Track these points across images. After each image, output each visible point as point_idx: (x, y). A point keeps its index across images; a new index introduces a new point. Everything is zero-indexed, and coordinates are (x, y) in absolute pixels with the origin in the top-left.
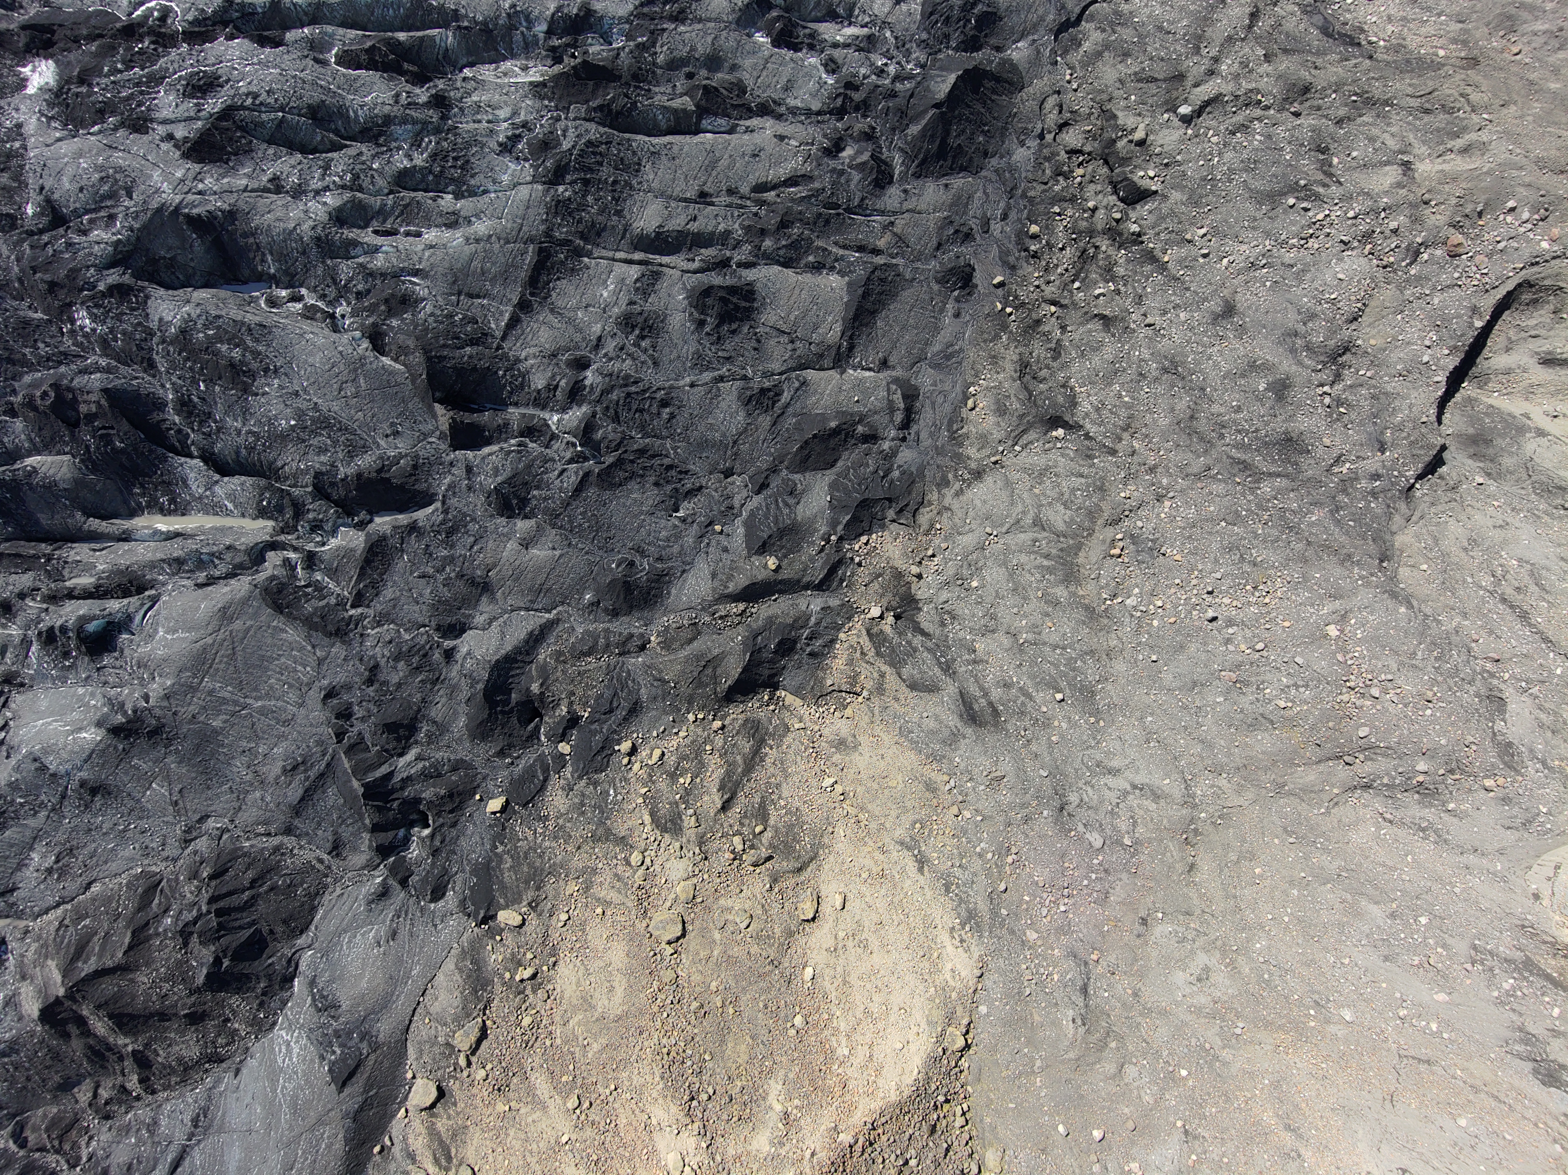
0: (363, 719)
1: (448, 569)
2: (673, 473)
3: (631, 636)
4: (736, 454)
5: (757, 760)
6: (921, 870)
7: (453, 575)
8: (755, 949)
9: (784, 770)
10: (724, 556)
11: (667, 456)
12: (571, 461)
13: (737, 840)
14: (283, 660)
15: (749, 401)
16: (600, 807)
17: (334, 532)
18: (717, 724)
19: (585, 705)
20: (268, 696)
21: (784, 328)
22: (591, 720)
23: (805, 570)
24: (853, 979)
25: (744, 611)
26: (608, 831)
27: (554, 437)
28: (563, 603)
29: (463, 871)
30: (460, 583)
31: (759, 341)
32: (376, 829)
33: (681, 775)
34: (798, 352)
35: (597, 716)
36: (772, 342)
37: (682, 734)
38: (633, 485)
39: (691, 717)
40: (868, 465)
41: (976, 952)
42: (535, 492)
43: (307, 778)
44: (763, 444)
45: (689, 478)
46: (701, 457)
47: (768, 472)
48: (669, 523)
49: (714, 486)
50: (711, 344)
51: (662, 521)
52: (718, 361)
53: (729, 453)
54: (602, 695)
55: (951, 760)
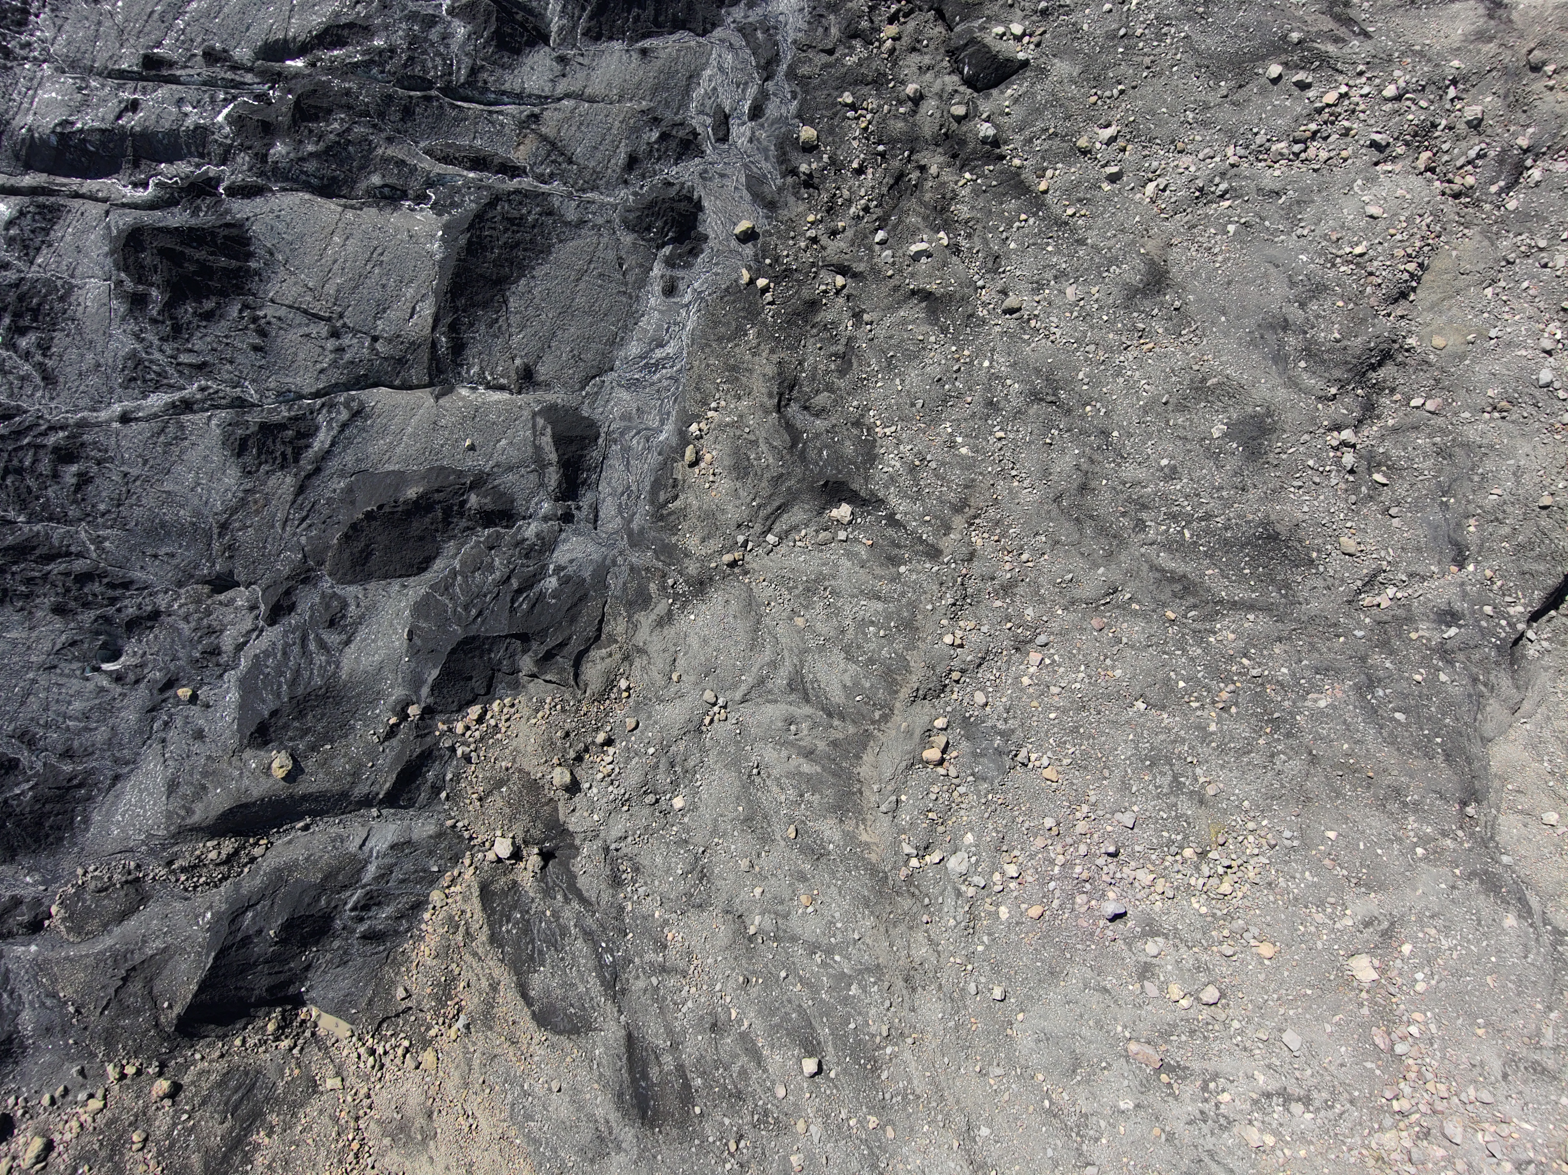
2: (95, 587)
3: (17, 901)
4: (231, 547)
10: (196, 747)
11: (80, 555)
15: (244, 447)
18: (164, 1085)
21: (316, 308)
25: (236, 852)
31: (263, 332)
34: (347, 356)
36: (293, 335)
37: (95, 1103)
39: (113, 1071)
40: (491, 568)
44: (284, 529)
45: (131, 596)
46: (156, 556)
47: (291, 583)
48: (90, 686)
49: (184, 609)
50: (161, 339)
51: (74, 681)
52: (179, 371)
53: (216, 545)
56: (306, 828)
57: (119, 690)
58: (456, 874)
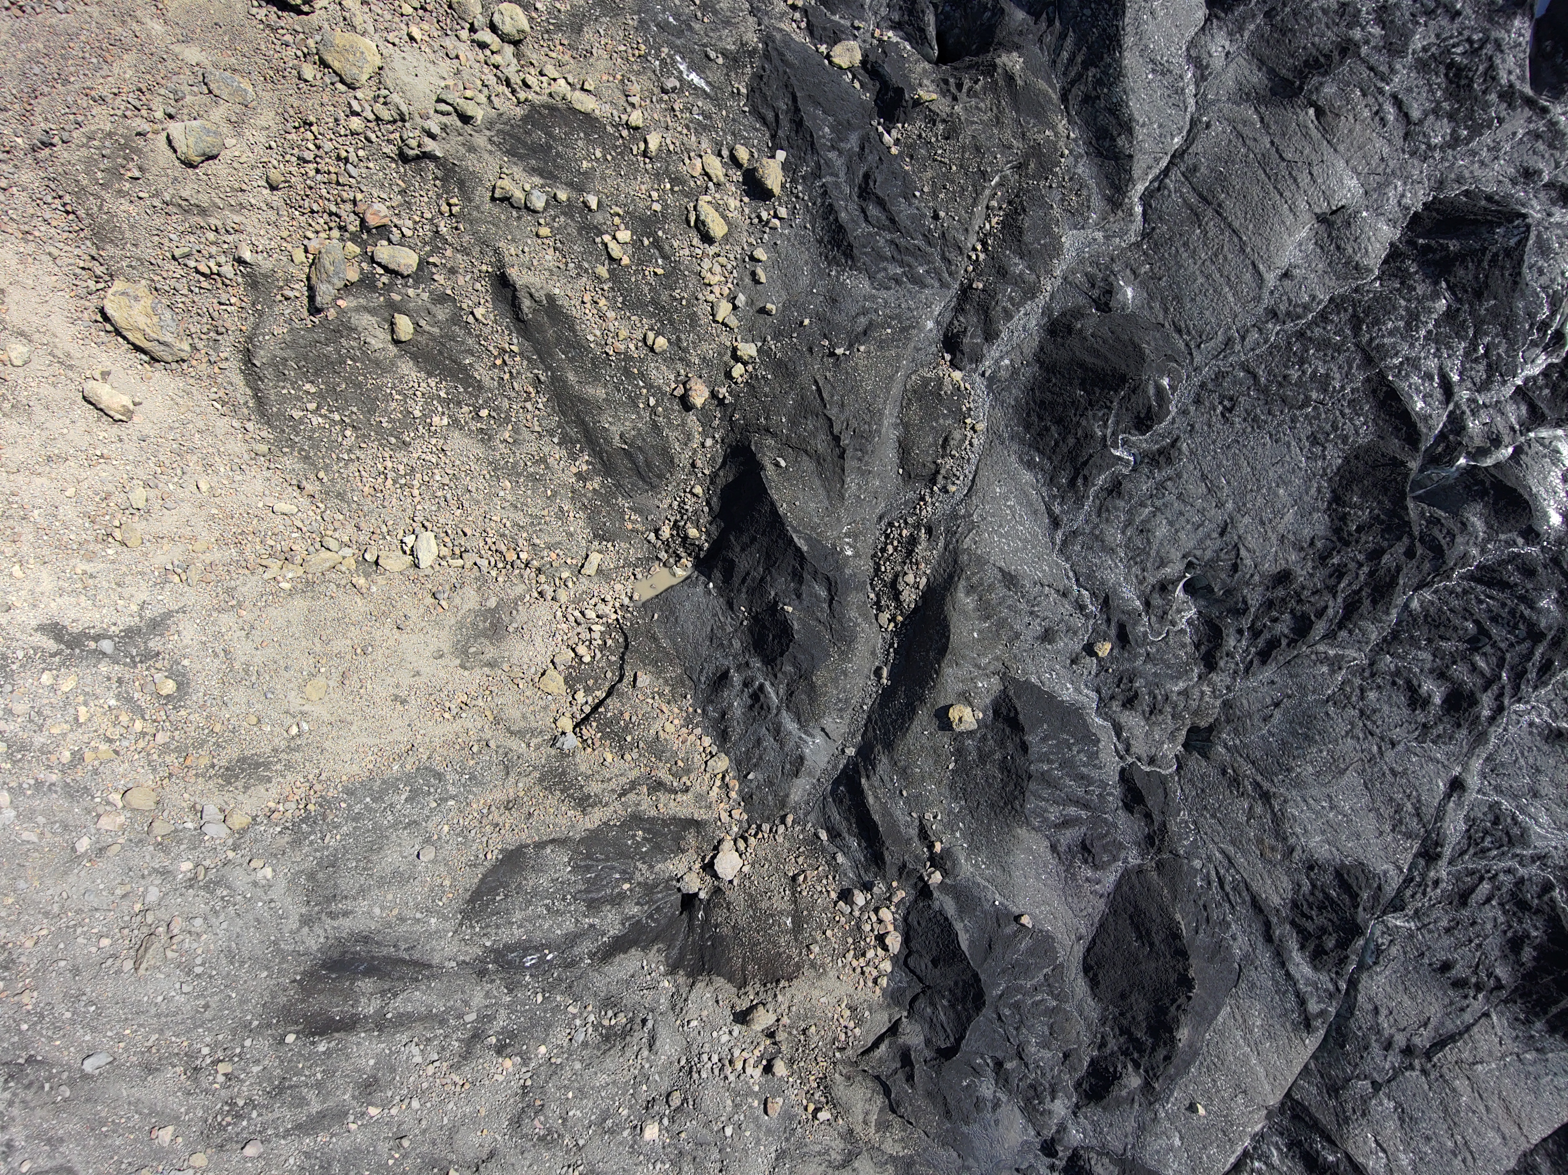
2: (1283, 627)
3: (990, 336)
4: (1235, 782)
5: (573, 432)
6: (55, 630)
9: (514, 472)
10: (1037, 628)
11: (1331, 635)
12: (1456, 423)
13: (406, 258)
15: (1344, 885)
16: (680, 33)
18: (700, 396)
19: (910, 148)
21: (1448, 1054)
22: (869, 142)
23: (904, 773)
25: (896, 595)
27: (1536, 418)
28: (1145, 235)
30: (1329, 38)
31: (1459, 984)
33: (636, 244)
34: (1375, 1047)
35: (871, 159)
36: (1434, 1009)
37: (724, 310)
38: (1317, 526)
39: (748, 350)
40: (1045, 1045)
42: (1443, 304)
44: (1223, 852)
45: (1246, 651)
46: (1277, 705)
47: (1156, 824)
48: (1175, 555)
49: (1196, 695)
50: (1521, 881)
51: (1191, 544)
52: (1471, 873)
53: (1248, 769)
54: (908, 196)
55: (274, 856)
56: (878, 672)
57: (1152, 580)
58: (733, 795)
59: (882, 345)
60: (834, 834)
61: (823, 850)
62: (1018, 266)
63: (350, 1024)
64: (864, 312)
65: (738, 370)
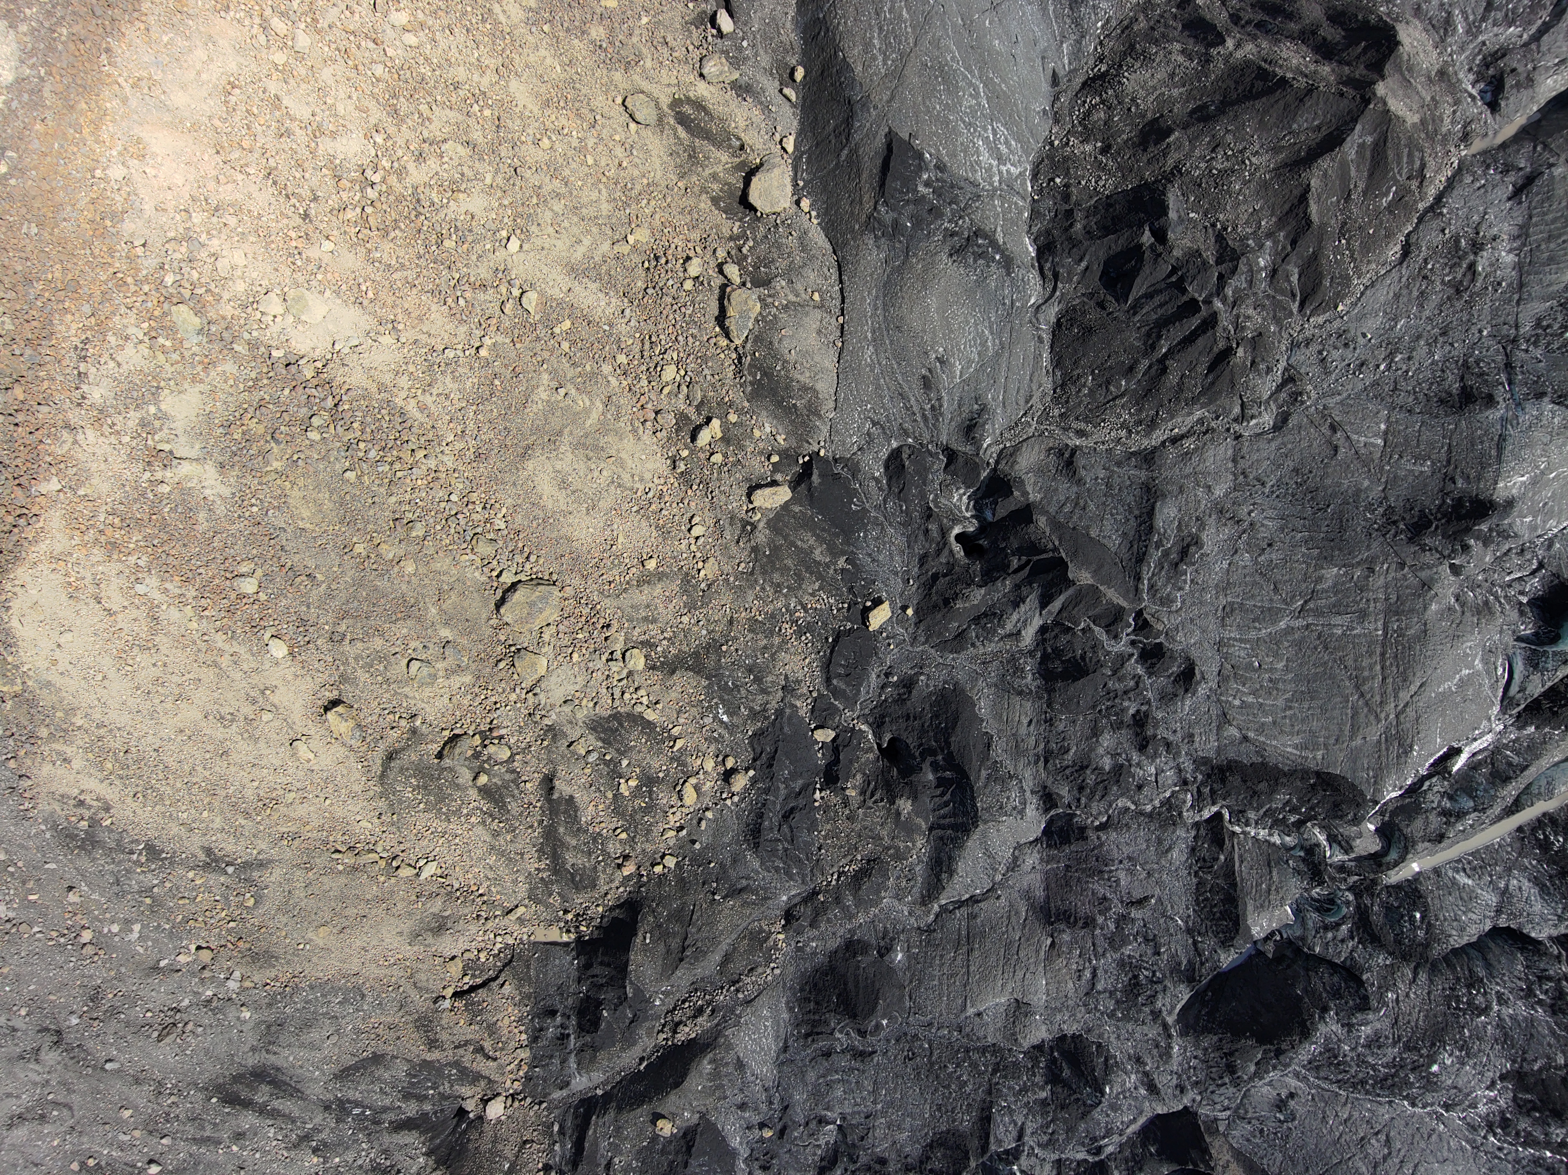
0: (1123, 659)
1: (1112, 927)
3: (813, 924)
5: (548, 849)
6: (208, 850)
7: (1100, 920)
8: (378, 643)
9: (501, 853)
13: (505, 754)
14: (1281, 702)
16: (730, 690)
17: (1298, 911)
19: (826, 808)
20: (1275, 640)
22: (807, 789)
23: (618, 1126)
24: (208, 675)
25: (674, 1031)
26: (698, 669)
28: (929, 930)
29: (877, 508)
30: (1084, 909)
32: (1025, 514)
33: (638, 788)
35: (801, 802)
37: (671, 833)
38: (914, 1151)
41: (45, 806)
42: (1043, 1095)
43: (1159, 545)
48: (837, 1109)
51: (848, 1110)
54: (810, 830)
55: (257, 1008)
56: (641, 1060)
57: (817, 1112)
58: (521, 1073)
59: (745, 904)
60: (561, 1132)
61: (551, 1135)
62: (849, 901)
63: (247, 1104)
64: (748, 878)
65: (658, 869)
